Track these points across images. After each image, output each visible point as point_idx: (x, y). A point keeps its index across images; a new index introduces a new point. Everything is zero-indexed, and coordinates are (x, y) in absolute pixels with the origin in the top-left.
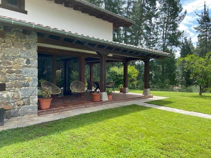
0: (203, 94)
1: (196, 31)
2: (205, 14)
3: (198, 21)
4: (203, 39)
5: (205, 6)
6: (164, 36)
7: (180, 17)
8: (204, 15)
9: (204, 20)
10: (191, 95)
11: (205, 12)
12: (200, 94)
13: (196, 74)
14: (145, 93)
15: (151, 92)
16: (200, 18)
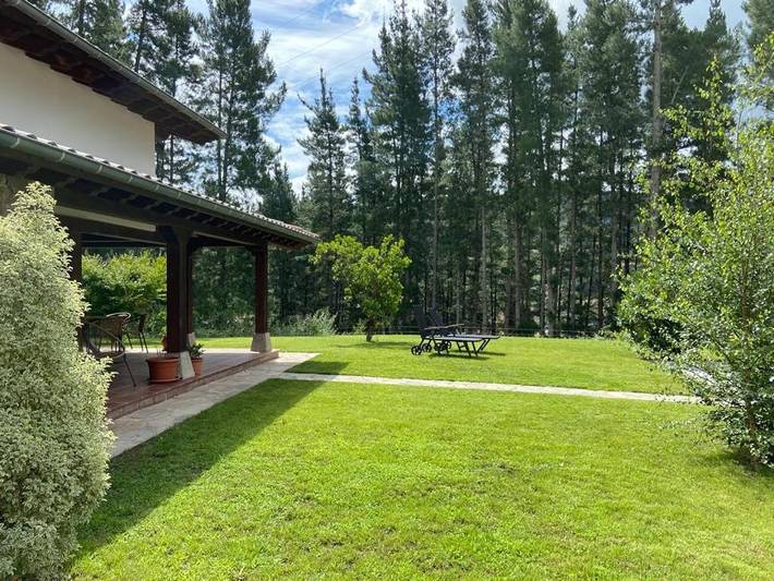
0: (374, 338)
1: (306, 150)
2: (325, 104)
3: (308, 122)
4: (323, 177)
5: (322, 80)
6: (222, 153)
7: (270, 102)
8: (321, 108)
9: (323, 122)
10: (355, 342)
11: (324, 99)
12: (369, 339)
13: (358, 288)
14: (259, 345)
15: (275, 342)
16: (312, 115)
